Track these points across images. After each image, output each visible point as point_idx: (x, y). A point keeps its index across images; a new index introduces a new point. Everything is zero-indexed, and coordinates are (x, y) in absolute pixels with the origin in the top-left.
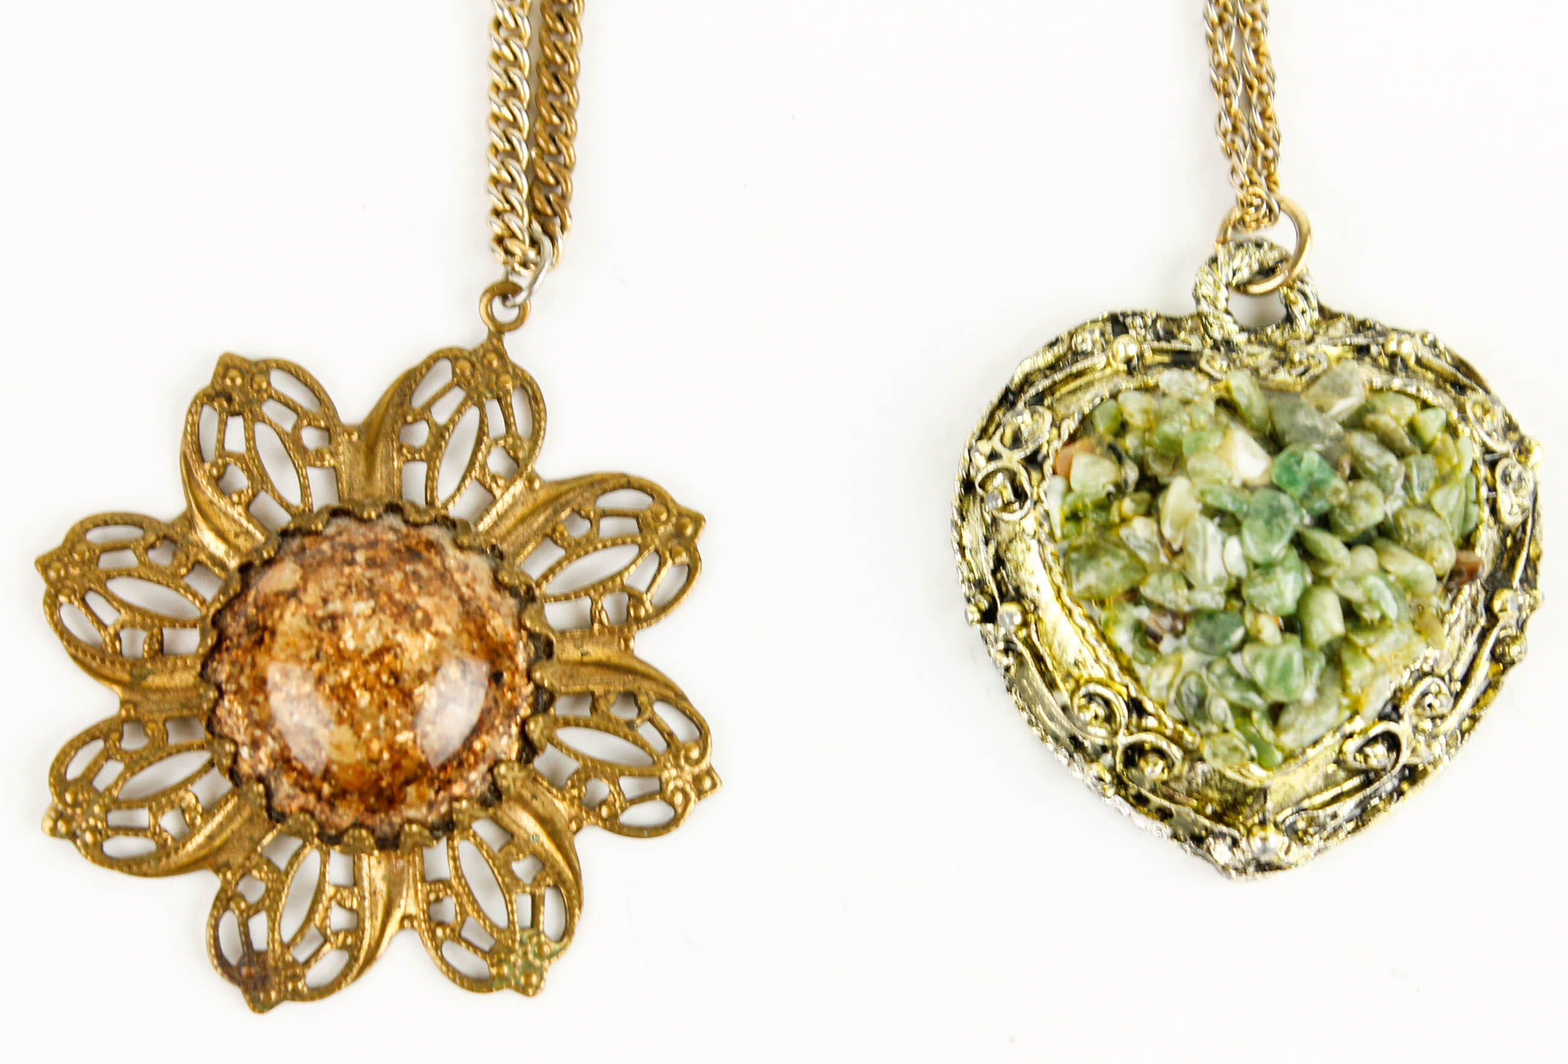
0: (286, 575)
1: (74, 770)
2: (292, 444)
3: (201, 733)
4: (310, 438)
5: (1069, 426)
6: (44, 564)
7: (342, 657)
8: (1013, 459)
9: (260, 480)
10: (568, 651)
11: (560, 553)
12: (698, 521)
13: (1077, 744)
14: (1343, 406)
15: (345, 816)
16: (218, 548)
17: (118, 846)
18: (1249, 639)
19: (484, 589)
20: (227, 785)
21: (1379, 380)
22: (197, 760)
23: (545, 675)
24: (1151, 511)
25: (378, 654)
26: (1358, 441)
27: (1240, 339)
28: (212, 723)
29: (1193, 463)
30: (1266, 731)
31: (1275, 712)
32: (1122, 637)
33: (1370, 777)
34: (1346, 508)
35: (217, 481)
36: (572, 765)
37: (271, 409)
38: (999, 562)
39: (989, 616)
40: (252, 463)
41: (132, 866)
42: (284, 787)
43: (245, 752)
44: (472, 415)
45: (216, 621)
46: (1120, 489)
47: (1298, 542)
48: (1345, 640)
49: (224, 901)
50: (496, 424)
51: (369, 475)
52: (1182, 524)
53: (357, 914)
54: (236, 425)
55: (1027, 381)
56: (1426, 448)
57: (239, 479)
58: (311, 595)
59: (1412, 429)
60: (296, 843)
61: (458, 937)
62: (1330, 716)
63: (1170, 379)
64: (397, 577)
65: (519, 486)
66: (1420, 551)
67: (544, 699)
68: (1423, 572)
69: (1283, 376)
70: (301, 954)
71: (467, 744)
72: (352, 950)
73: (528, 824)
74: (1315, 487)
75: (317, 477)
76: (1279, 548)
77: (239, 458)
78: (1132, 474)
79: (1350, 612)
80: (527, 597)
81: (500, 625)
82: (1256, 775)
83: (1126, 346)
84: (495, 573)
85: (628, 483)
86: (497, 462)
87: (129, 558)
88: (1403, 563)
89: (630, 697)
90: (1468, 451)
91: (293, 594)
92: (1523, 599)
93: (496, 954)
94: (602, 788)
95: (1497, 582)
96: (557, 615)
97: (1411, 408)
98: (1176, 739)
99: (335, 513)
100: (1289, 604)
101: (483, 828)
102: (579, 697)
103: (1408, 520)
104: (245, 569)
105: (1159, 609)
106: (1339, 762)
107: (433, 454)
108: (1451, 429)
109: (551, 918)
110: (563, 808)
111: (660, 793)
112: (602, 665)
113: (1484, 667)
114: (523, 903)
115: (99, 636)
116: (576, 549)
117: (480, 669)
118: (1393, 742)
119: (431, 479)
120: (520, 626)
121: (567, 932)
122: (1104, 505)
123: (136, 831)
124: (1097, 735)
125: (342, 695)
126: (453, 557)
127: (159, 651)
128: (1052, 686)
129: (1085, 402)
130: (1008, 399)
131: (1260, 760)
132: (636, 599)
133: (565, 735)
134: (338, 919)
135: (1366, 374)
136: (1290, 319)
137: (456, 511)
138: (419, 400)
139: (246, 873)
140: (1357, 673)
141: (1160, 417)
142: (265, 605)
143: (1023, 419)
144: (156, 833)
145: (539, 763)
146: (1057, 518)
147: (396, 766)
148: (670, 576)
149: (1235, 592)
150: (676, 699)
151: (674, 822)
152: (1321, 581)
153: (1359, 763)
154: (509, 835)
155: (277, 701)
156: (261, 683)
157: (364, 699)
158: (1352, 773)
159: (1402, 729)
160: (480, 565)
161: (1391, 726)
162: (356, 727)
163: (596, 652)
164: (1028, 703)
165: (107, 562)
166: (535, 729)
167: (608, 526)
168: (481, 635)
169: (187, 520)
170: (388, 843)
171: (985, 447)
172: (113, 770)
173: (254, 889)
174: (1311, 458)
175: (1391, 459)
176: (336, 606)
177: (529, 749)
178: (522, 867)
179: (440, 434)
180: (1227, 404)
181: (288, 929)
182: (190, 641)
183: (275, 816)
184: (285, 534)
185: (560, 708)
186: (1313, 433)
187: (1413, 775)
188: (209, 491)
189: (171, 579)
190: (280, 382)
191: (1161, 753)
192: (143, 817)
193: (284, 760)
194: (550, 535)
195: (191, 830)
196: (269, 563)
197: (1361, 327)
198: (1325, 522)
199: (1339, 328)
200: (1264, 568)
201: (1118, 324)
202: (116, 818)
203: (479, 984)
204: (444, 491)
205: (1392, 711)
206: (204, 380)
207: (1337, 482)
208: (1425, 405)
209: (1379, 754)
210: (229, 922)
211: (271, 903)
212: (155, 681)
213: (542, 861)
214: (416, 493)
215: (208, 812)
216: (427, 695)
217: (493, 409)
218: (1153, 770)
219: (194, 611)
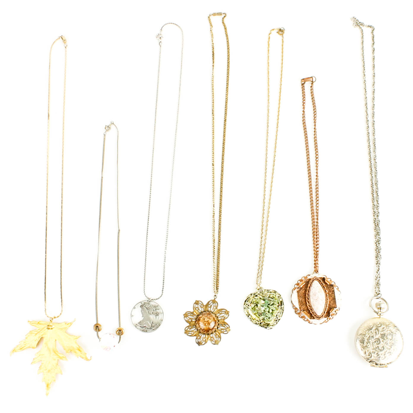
0: (201, 316)
1: (186, 329)
2: (201, 306)
3: (195, 327)
4: (202, 306)
5: (250, 302)
6: (184, 315)
7: (205, 321)
8: (247, 306)
9: (199, 309)
10: (220, 321)
11: (219, 314)
12: (229, 312)
13: (256, 324)
14: (268, 296)
15: (205, 332)
16: (196, 314)
17: (189, 334)
18: (266, 314)
19: (214, 317)
20: (197, 330)
21: (270, 294)
22: (195, 328)
23: (219, 323)
24: (257, 307)
25: (208, 321)
26: (269, 298)
27: (260, 293)
28: (196, 326)
29: (259, 303)
30: (269, 319)
31: (269, 318)
32: (258, 316)
33: (277, 320)
34: (270, 303)
35: (195, 309)
36: (220, 329)
37: (199, 304)
38: (248, 313)
39: (248, 317)
40: (198, 308)
41: (190, 336)
42: (201, 330)
43: (198, 328)
44: (213, 305)
45: (196, 319)
46: (255, 306)
47: (268, 306)
48: (272, 312)
49: (197, 338)
50: (215, 305)
51: (206, 309)
52: (260, 307)
53: (206, 339)
54: (197, 305)
55: (246, 300)
56: (274, 298)
57: (197, 309)
58: (203, 317)
59: (273, 297)
60: (201, 334)
61: (213, 341)
62: (273, 317)
63: (256, 297)
64: (208, 316)
65: (217, 309)
66: (276, 305)
67: (219, 324)
68: (276, 306)
69: (263, 295)
70: (202, 342)
71: (214, 327)
72: (205, 342)
73: (217, 333)
74: (268, 302)
75: (202, 309)
76: (266, 307)
77: (197, 308)
78: (255, 305)
79: (272, 310)
80: (217, 317)
81: (216, 319)
82: (269, 323)
83: (252, 296)
84: (215, 316)
85: (224, 309)
86: (215, 308)
87: (190, 315)
88: (275, 306)
89: (224, 324)
90: (277, 297)
91: (201, 317)
92: (283, 306)
93: (215, 342)
94: (222, 331)
95: (281, 305)
96: (219, 319)
97: (272, 295)
98: (263, 322)
99: (204, 311)
100: (268, 311)
101: (214, 333)
102: (221, 324)
103: (274, 303)
104: (198, 315)
105: (260, 313)
106: (274, 320)
107: (210, 307)
108: (275, 296)
109: (219, 340)
110: (220, 332)
111: (226, 331)
112: (222, 322)
113: (282, 311)
114: (217, 339)
115: (188, 320)
116: (221, 314)
117: (214, 322)
118: (277, 318)
119: (210, 309)
120: (217, 319)
121: (220, 341)
122: (254, 307)
123: (190, 333)
124: (258, 323)
125: (205, 324)
126: (213, 315)
127: (192, 321)
128: (254, 320)
129: (251, 301)
130: (245, 302)
131: (269, 321)
132: (225, 317)
133: (220, 327)
134: (204, 340)
135: (269, 294)
136: (262, 291)
137: (212, 311)
138: (209, 303)
139: (198, 336)
140: (274, 314)
141: (256, 300)
142: (199, 318)
143: (247, 303)
144: (192, 333)
145: (218, 329)
146: (251, 309)
147: (209, 329)
148: (227, 316)
149: (264, 311)
150: (227, 324)
151: (228, 333)
152: (270, 309)
153: (275, 320)
154: (216, 334)
155: (200, 324)
156: (199, 323)
157: (207, 324)
158: (275, 321)
159: (278, 317)
160: (214, 315)
161: (277, 317)
162: (206, 326)
163: (222, 321)
164: (252, 322)
165: (188, 315)
166: (218, 326)
167: (223, 312)
168: (214, 320)
169: (193, 312)
170: (208, 334)
171: (245, 305)
172: (189, 329)
173: (199, 337)
174: (267, 300)
175: (272, 299)
176: (205, 318)
177: (218, 328)
178: (217, 336)
179: (211, 306)
180: (260, 298)
181: (201, 340)
182: (194, 320)
183: (200, 332)
184: (201, 313)
185: (220, 325)
186: (266, 299)
187: (279, 320)
188: (195, 310)
189: (192, 316)
190: (200, 302)
191: (262, 323)
192: (191, 332)
193: (201, 329)
194: (219, 313)
195: (194, 334)
196: (200, 315)
197: (267, 290)
198: (269, 305)
199: (266, 290)
200: (266, 309)
201: (251, 294)
202: (189, 332)
203: (214, 344)
204: (211, 310)
205: (277, 316)
206: (194, 302)
207: (269, 302)
208: (273, 295)
209: (277, 319)
210: (197, 340)
211: (200, 339)
212: (192, 323)
213: (218, 336)
214: (209, 310)
215: (195, 332)
216: (211, 324)
217: (215, 304)
218: (262, 324)
219: (194, 318)
